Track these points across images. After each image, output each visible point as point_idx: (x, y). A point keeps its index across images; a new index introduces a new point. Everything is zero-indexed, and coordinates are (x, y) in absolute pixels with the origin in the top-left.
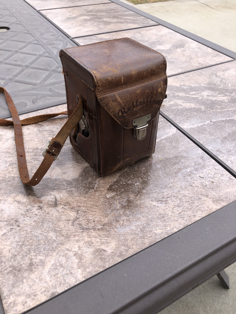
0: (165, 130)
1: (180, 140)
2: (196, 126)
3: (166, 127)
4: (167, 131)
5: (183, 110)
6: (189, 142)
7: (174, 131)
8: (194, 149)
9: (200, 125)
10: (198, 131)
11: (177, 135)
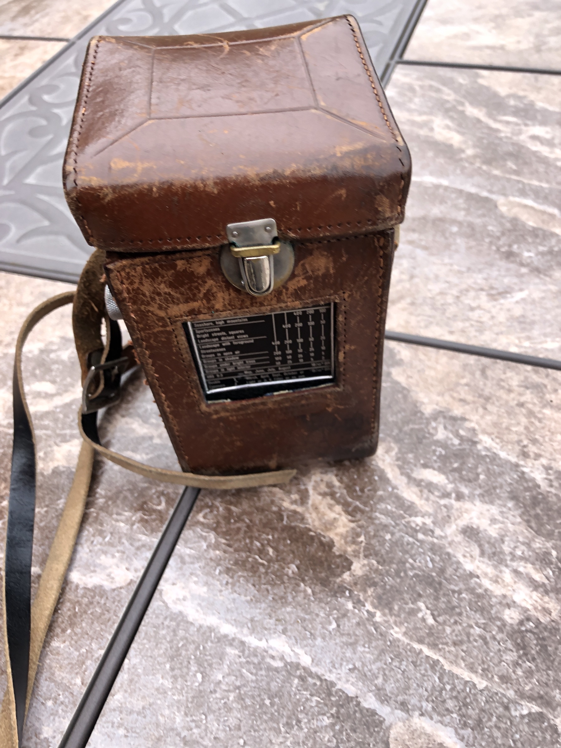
0: (105, 553)
1: (78, 630)
2: (212, 620)
3: (127, 544)
4: (104, 560)
5: (281, 518)
6: (83, 663)
7: (117, 579)
8: (55, 700)
9: (227, 629)
10: (178, 649)
11: (103, 602)
